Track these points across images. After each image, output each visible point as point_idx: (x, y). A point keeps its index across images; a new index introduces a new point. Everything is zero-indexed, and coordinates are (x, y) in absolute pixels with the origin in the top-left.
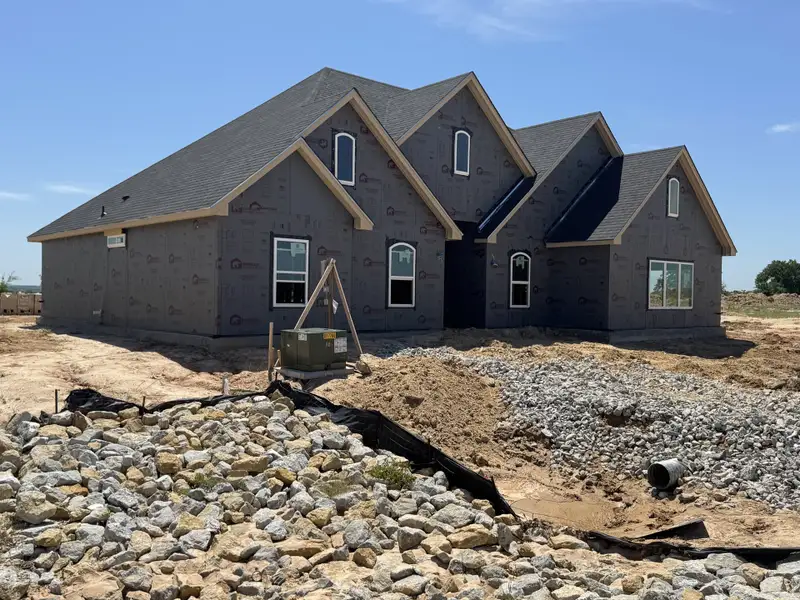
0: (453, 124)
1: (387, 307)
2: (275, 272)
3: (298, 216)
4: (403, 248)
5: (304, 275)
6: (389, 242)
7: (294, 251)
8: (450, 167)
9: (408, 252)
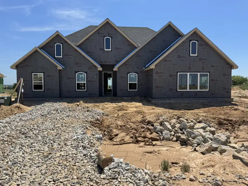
0: (104, 35)
1: (76, 91)
2: (33, 82)
3: (40, 67)
4: (82, 74)
5: (42, 82)
6: (76, 72)
7: (39, 76)
8: (103, 48)
9: (83, 75)
